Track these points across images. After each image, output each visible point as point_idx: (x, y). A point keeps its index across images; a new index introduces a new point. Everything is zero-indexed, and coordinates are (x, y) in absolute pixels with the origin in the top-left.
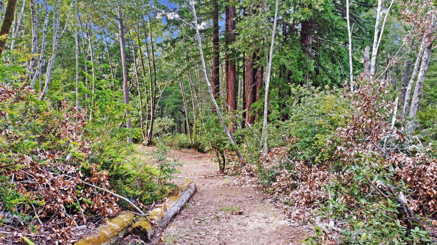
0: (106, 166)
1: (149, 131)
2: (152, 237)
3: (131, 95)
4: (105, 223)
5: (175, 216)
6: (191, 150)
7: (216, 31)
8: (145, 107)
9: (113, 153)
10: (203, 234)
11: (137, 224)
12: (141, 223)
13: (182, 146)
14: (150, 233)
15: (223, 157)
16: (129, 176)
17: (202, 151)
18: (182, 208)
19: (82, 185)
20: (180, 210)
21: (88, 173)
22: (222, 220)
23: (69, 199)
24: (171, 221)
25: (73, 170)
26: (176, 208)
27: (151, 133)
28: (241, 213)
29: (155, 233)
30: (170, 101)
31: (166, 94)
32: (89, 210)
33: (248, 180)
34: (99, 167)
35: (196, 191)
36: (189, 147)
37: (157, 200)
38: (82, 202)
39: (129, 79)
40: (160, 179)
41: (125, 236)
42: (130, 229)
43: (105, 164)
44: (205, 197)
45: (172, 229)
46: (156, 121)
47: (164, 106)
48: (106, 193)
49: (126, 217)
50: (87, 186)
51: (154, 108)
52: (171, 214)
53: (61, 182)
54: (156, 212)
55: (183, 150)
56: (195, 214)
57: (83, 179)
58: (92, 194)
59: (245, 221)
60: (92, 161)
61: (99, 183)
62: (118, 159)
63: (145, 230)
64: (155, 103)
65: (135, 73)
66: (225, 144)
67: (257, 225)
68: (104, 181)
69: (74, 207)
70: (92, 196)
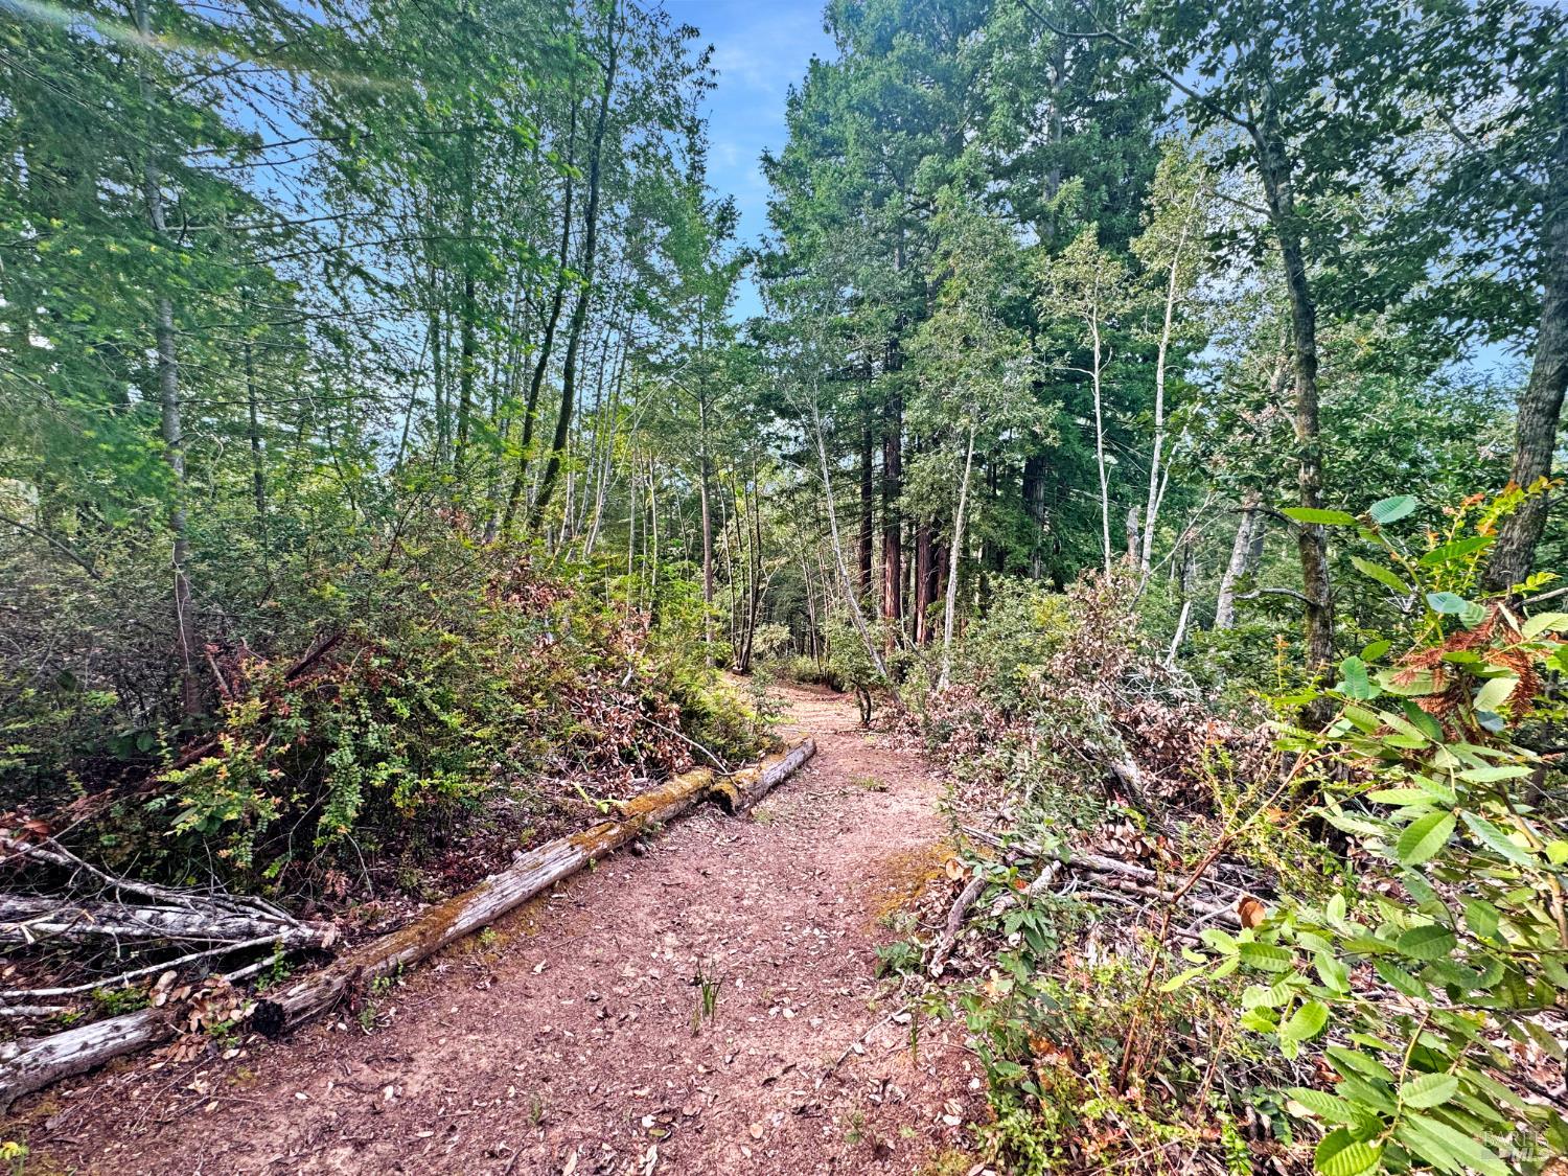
0: (676, 697)
1: (745, 649)
2: (738, 808)
3: (715, 583)
4: (671, 778)
5: (776, 785)
6: (820, 687)
7: (868, 476)
8: (739, 605)
9: (686, 678)
10: (817, 814)
11: (717, 787)
12: (724, 786)
13: (802, 679)
14: (735, 801)
15: (868, 698)
16: (707, 715)
17: (838, 689)
18: (789, 776)
19: (642, 722)
20: (786, 779)
21: (651, 705)
22: (851, 798)
23: (625, 740)
24: (769, 792)
25: (631, 700)
26: (779, 774)
27: (748, 652)
28: (883, 790)
29: (743, 804)
30: (785, 595)
31: (778, 582)
32: (651, 761)
33: (908, 740)
34: (666, 697)
35: (814, 752)
36: (816, 681)
37: (747, 757)
38: (641, 747)
39: (714, 555)
40: (755, 728)
41: (700, 802)
42: (706, 793)
43: (675, 693)
44: (829, 762)
45: (769, 804)
46: (758, 630)
47: (773, 604)
48: (675, 737)
49: (701, 775)
50: (650, 725)
51: (754, 608)
52: (769, 781)
53: (615, 716)
54: (746, 775)
55: (805, 686)
56: (809, 787)
57: (644, 713)
58: (655, 737)
59: (888, 802)
60: (658, 689)
61: (665, 721)
62: (694, 689)
63: (728, 796)
64: (757, 598)
65: (724, 546)
66: (869, 676)
67: (906, 807)
68: (673, 719)
69: (631, 753)
70: (656, 740)
